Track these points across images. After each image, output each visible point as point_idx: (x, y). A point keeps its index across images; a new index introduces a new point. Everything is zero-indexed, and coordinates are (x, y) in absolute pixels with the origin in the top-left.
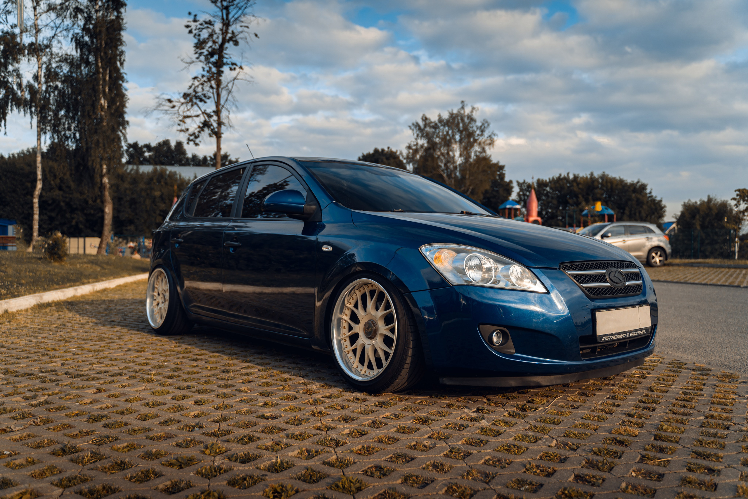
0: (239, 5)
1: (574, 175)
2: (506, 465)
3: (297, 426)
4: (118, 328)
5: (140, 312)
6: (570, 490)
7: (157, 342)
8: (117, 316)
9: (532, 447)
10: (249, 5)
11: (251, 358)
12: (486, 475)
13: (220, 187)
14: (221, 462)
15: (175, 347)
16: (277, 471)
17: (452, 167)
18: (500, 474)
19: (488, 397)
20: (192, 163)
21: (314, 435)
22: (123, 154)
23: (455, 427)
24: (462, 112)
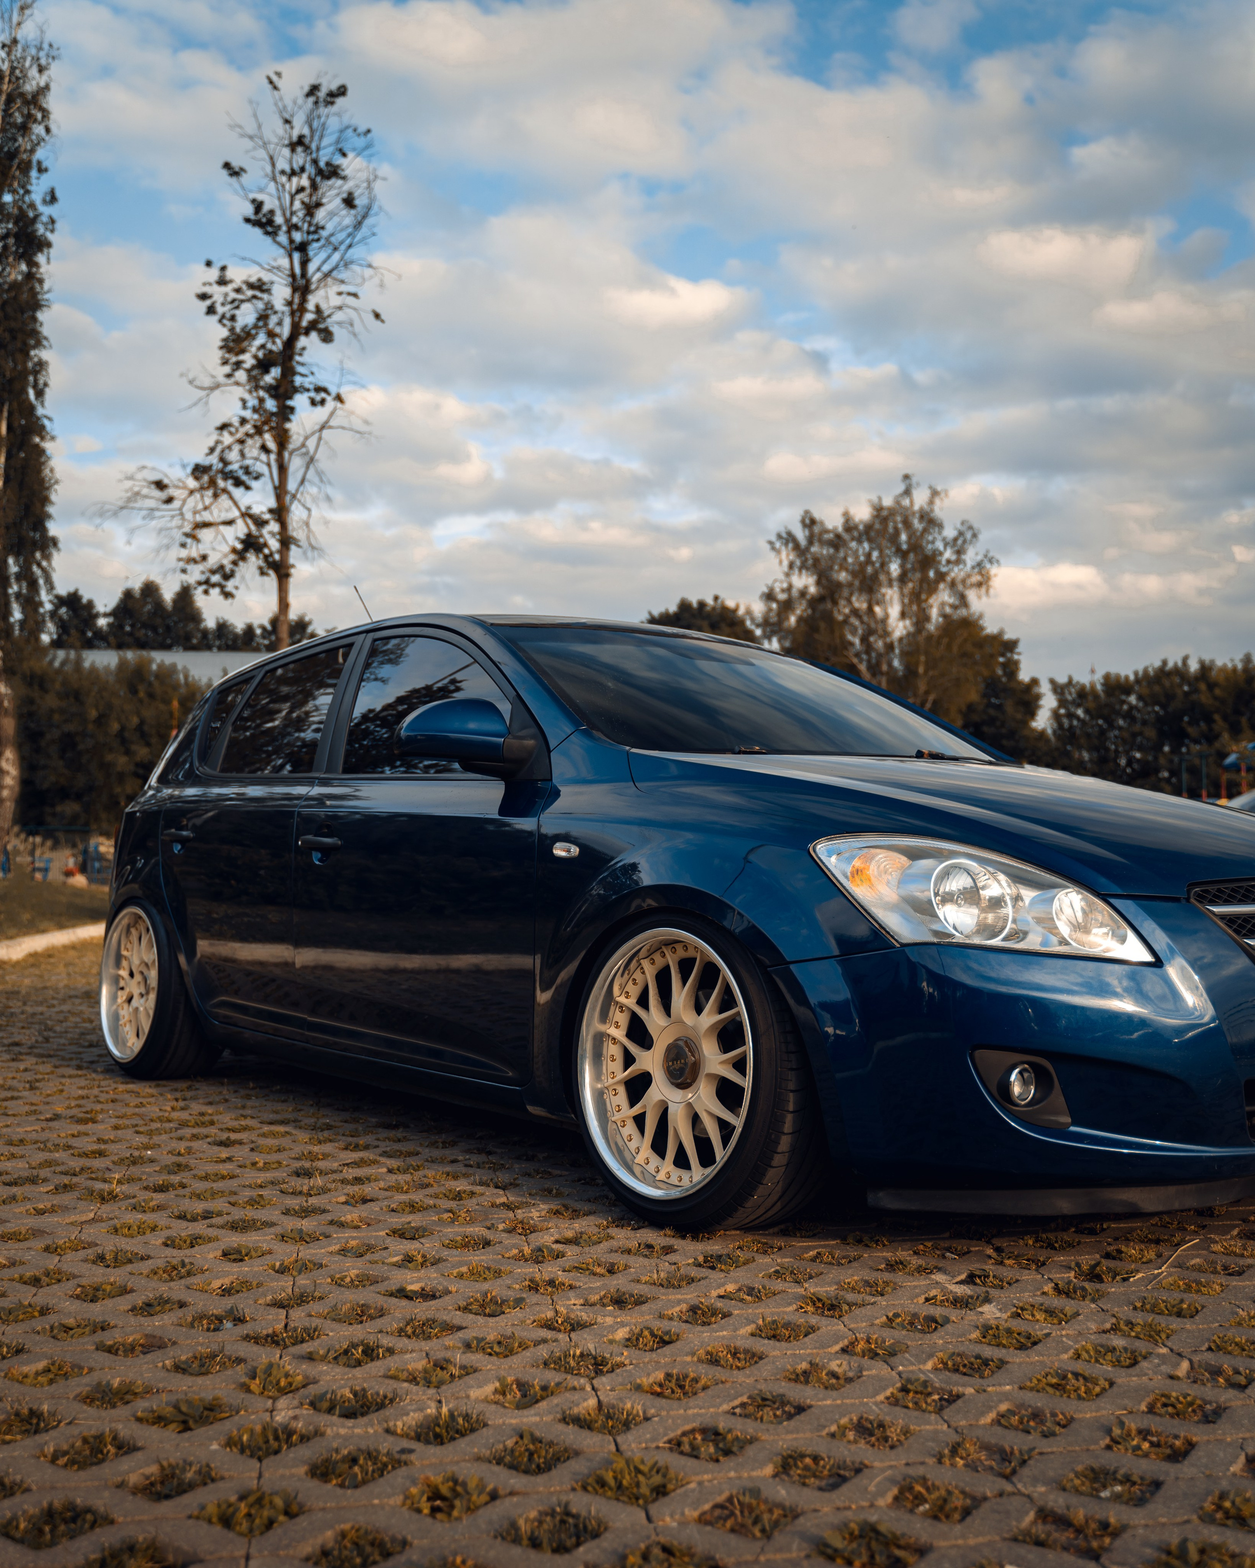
0: (333, 239)
1: (1202, 664)
2: (1057, 1429)
3: (491, 1320)
4: (29, 1062)
5: (84, 1021)
6: (1238, 1500)
7: (127, 1096)
8: (27, 1032)
9: (1123, 1378)
10: (356, 239)
11: (369, 1139)
12: (1005, 1456)
13: (285, 698)
14: (291, 1413)
15: (173, 1109)
16: (439, 1440)
17: (880, 644)
18: (1041, 1454)
19: (997, 1242)
20: (217, 643)
21: (537, 1343)
22: (44, 621)
23: (911, 1323)
24: (906, 502)
